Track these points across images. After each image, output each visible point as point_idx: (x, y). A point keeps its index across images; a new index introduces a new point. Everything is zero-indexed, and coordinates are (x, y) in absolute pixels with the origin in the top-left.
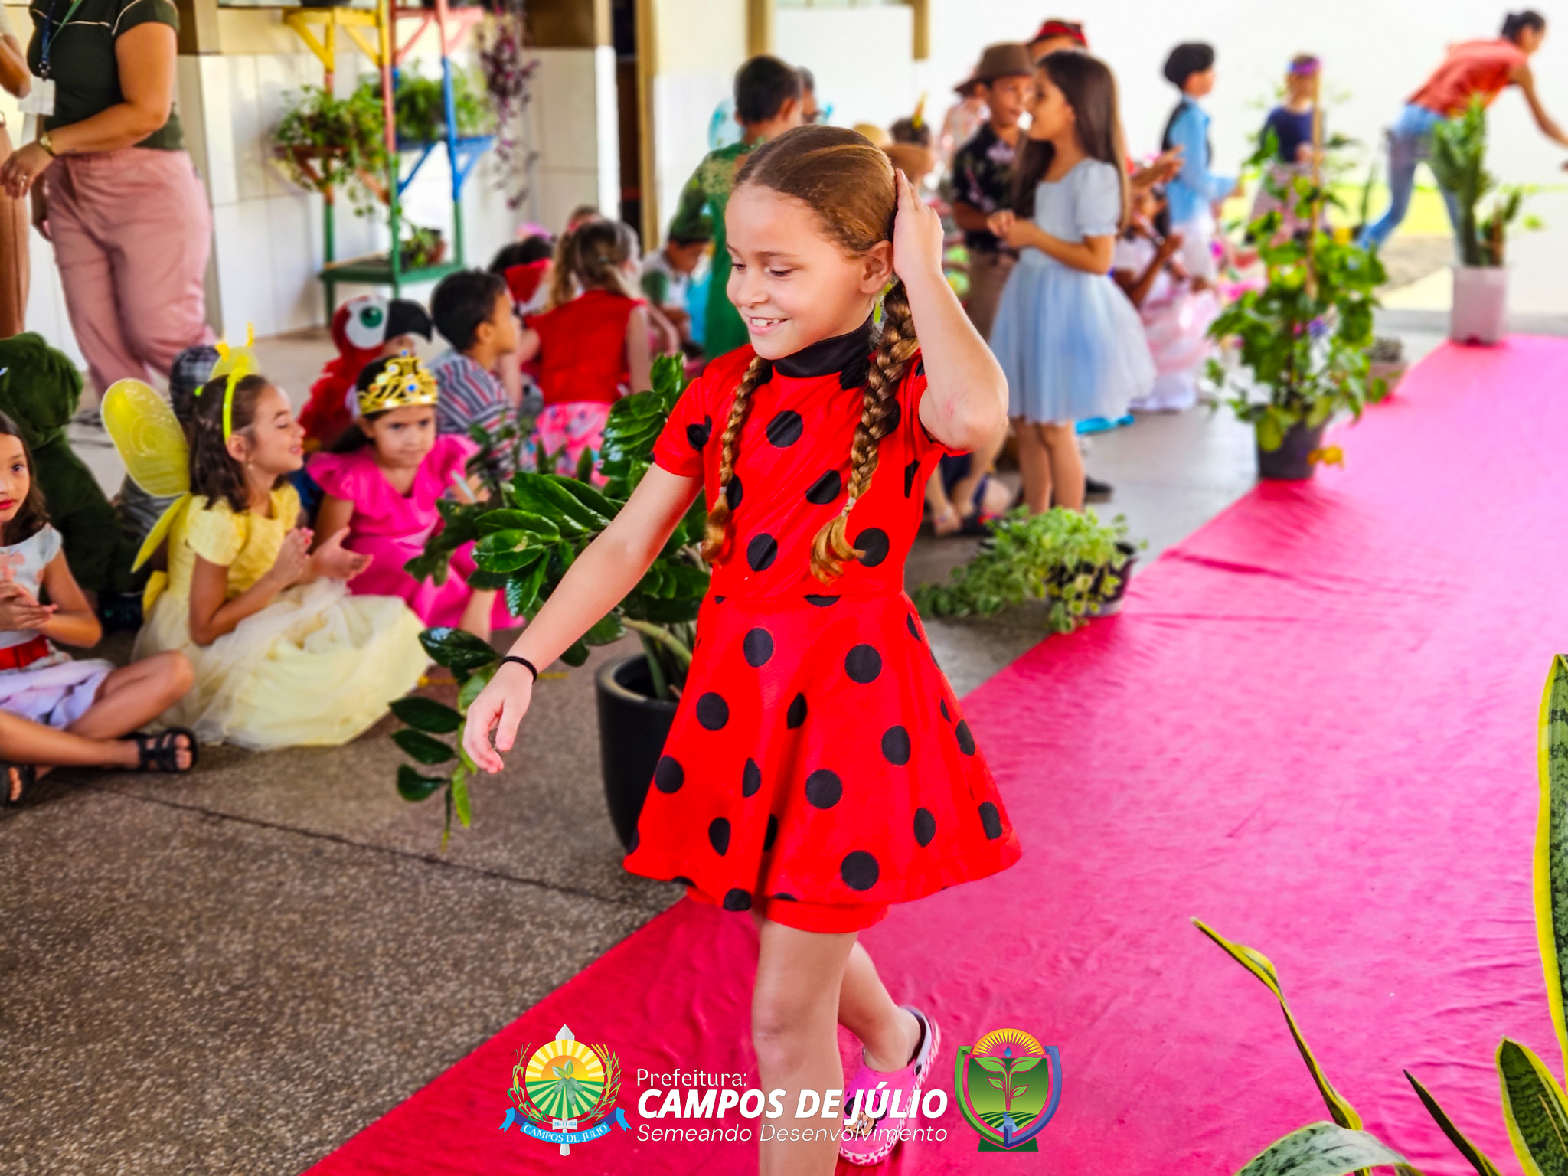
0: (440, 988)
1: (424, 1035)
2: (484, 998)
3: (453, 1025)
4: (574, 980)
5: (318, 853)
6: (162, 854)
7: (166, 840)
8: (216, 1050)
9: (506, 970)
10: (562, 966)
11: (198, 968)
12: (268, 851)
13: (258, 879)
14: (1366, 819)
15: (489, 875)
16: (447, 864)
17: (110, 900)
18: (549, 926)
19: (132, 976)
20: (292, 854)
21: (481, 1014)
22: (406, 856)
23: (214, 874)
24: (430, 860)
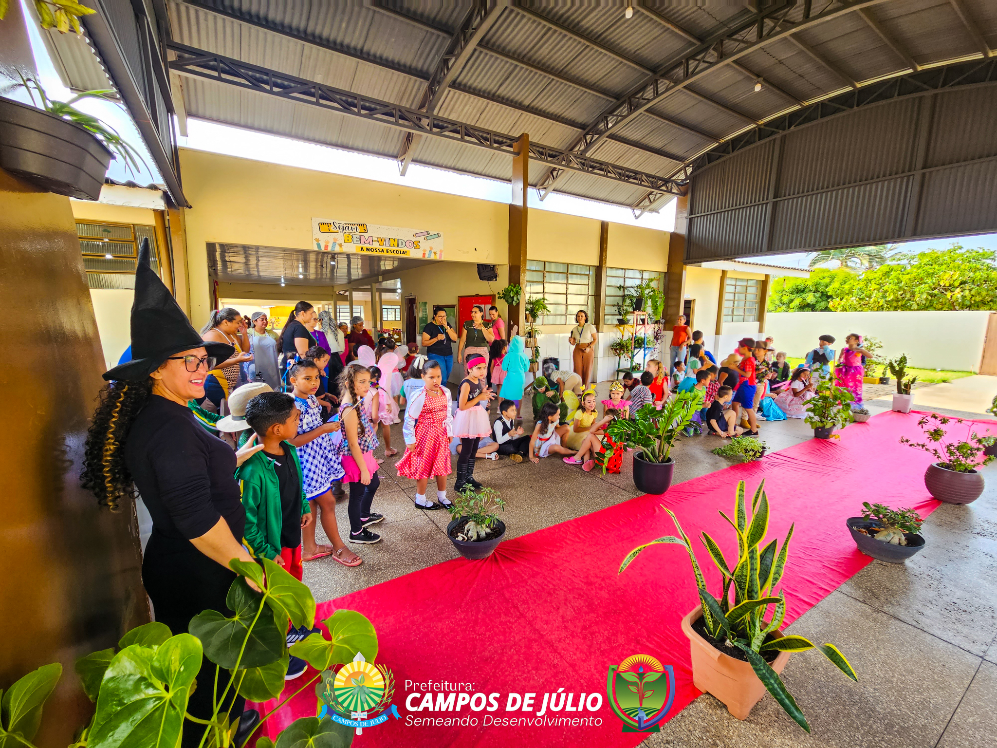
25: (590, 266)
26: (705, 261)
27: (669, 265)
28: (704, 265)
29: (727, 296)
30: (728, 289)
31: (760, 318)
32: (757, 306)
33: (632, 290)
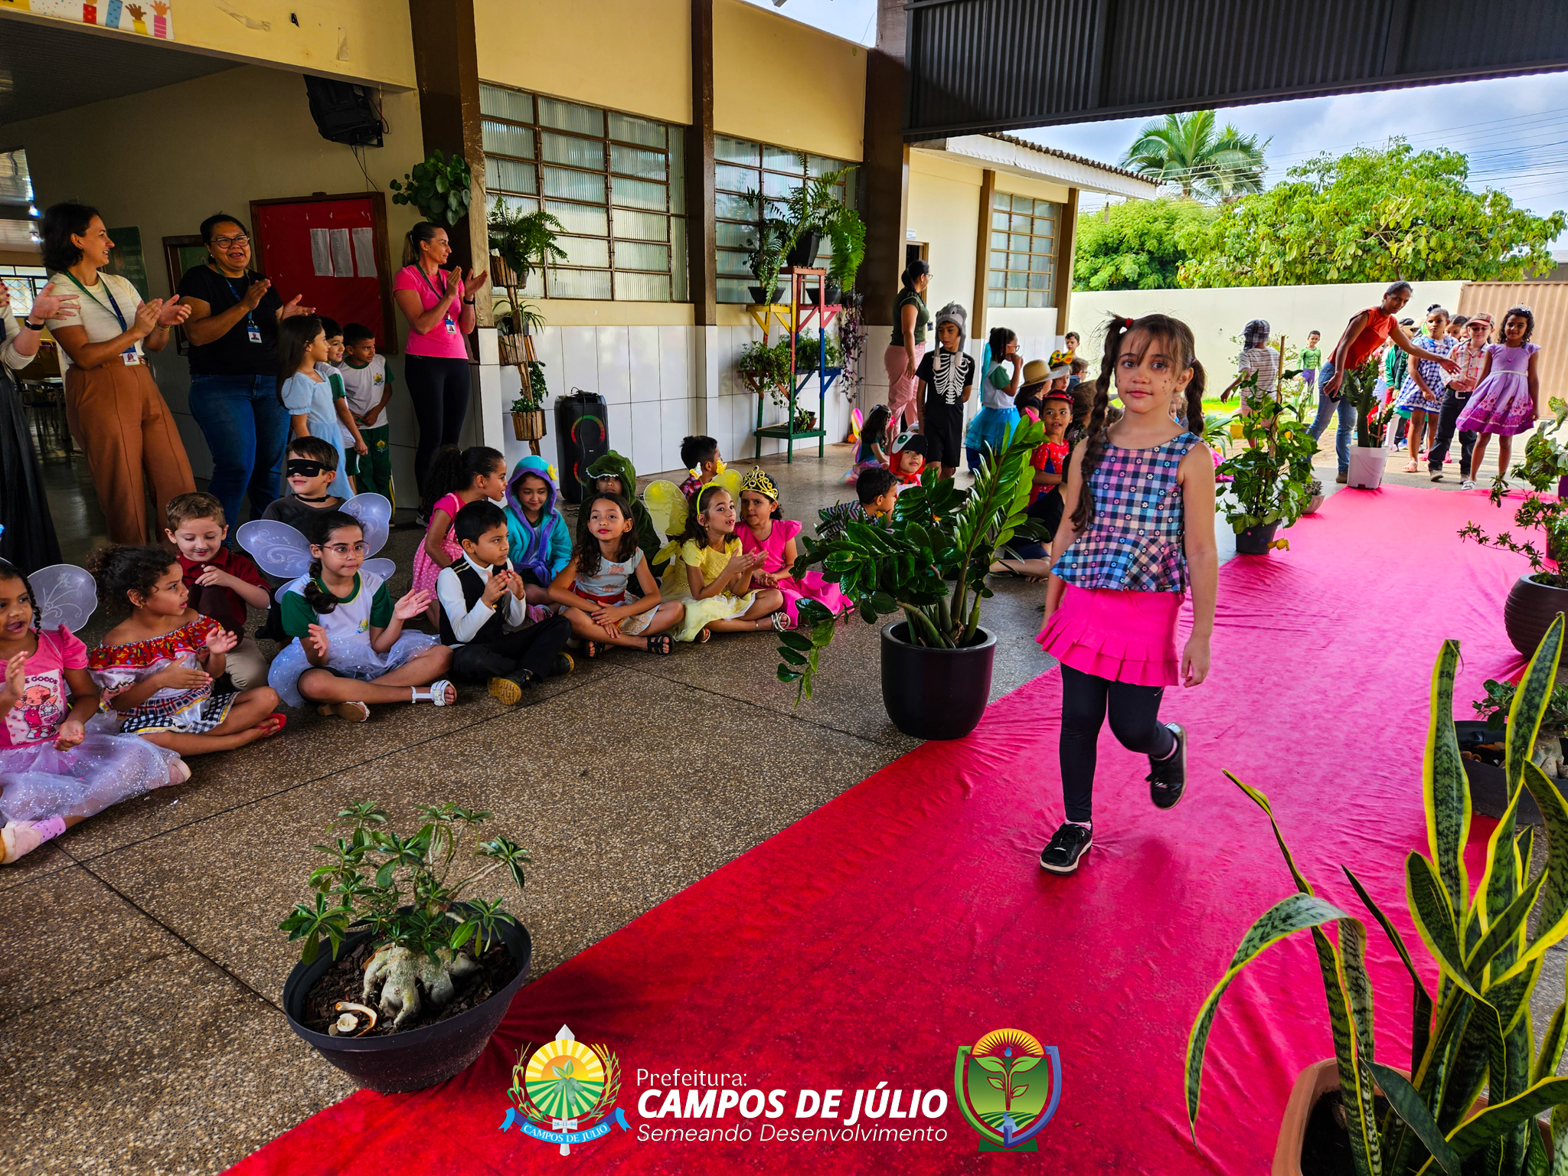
0: (795, 781)
1: (787, 803)
2: (817, 787)
3: (801, 799)
4: (862, 783)
5: (739, 709)
6: (665, 704)
7: (668, 697)
8: (687, 801)
9: (828, 774)
10: (857, 775)
11: (679, 760)
12: (716, 706)
13: (710, 719)
14: (1296, 735)
15: (822, 726)
16: (801, 719)
17: (640, 724)
18: (851, 755)
19: (649, 761)
20: (726, 709)
21: (815, 795)
22: (782, 714)
23: (689, 715)
24: (793, 717)
25: (667, 125)
26: (953, 135)
27: (869, 143)
28: (955, 144)
29: (996, 241)
30: (998, 221)
31: (1059, 301)
32: (1050, 270)
33: (784, 208)
